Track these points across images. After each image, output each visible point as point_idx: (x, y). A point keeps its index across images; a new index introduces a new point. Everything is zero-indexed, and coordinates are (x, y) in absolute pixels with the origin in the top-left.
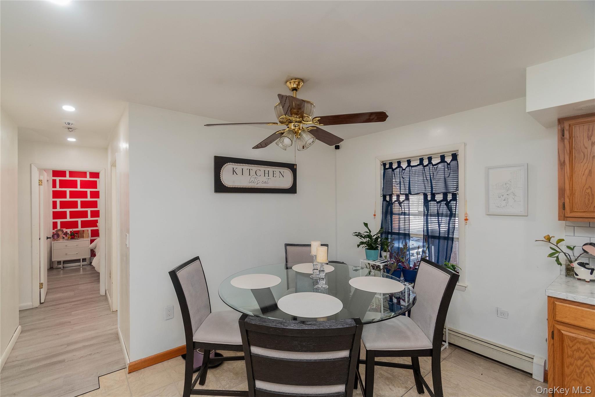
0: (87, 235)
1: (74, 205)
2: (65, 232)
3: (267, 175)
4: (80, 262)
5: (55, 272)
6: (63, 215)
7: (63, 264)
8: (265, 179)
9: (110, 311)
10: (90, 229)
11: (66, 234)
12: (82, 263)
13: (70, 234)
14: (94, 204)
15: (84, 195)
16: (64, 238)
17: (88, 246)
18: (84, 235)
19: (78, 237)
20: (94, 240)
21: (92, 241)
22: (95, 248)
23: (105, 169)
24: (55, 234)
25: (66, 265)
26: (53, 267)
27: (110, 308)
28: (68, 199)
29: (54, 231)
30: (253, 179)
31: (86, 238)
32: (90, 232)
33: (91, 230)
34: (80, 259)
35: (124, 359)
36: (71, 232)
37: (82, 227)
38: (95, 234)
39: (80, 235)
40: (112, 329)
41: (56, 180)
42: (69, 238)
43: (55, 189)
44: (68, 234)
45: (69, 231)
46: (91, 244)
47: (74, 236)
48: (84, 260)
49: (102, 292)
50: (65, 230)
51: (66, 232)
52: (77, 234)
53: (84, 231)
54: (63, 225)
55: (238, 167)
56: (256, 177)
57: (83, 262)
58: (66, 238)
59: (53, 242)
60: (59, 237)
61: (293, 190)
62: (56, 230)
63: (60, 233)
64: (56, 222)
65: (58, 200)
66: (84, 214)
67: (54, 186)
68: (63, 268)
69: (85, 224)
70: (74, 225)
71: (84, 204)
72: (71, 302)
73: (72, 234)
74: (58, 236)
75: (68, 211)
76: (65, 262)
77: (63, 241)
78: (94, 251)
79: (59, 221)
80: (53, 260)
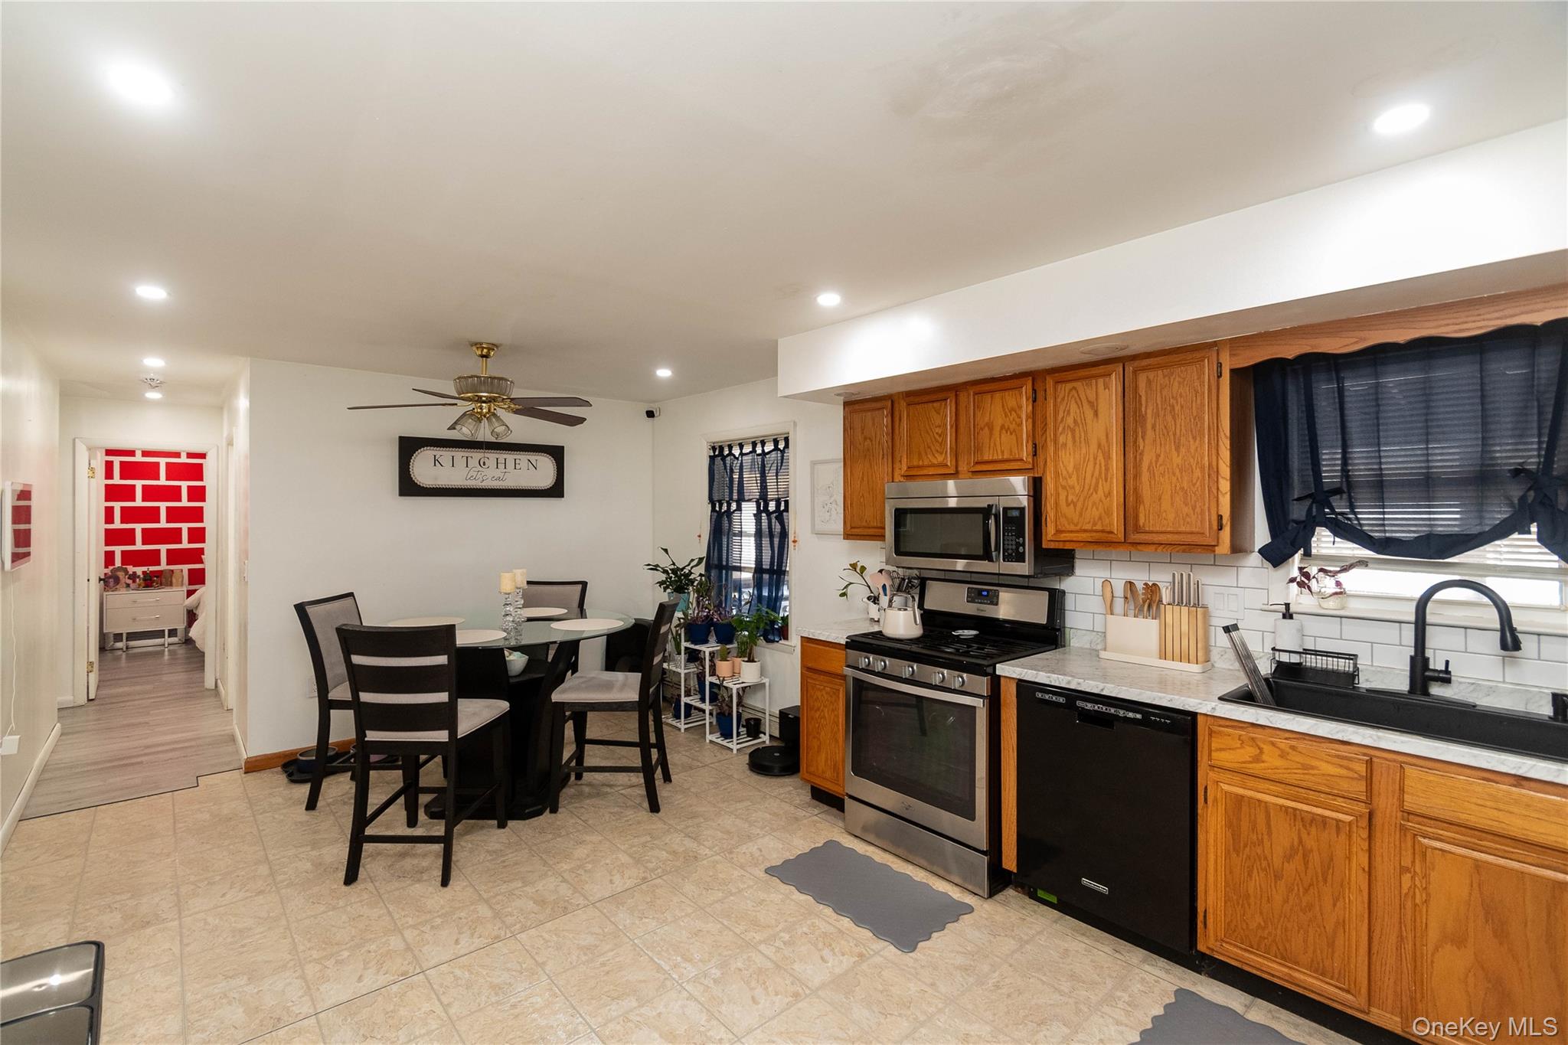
0: (180, 580)
1: (152, 515)
2: (131, 573)
3: (502, 466)
4: (164, 637)
5: (109, 655)
6: (127, 537)
7: (127, 641)
8: (498, 473)
9: (223, 709)
10: (186, 568)
11: (134, 576)
12: (168, 640)
13: (142, 576)
14: (197, 515)
15: (174, 494)
16: (128, 585)
17: (181, 602)
18: (174, 580)
19: (161, 585)
20: (195, 591)
21: (190, 593)
22: (197, 607)
23: (218, 447)
24: (110, 577)
25: (132, 643)
26: (104, 648)
27: (222, 706)
28: (139, 502)
29: (108, 571)
30: (475, 474)
31: (177, 586)
32: (186, 574)
33: (189, 570)
34: (164, 631)
35: (237, 752)
36: (144, 573)
37: (168, 564)
38: (198, 578)
39: (164, 580)
40: (224, 730)
41: (112, 462)
42: (139, 585)
43: (110, 482)
44: (139, 577)
45: (139, 570)
46: (188, 598)
47: (151, 581)
48: (173, 633)
49: (209, 683)
50: (131, 569)
51: (135, 573)
52: (157, 577)
53: (172, 571)
54: (129, 558)
55: (445, 454)
56: (481, 469)
57: (169, 637)
58: (132, 586)
59: (105, 593)
60: (118, 584)
61: (556, 490)
62: (111, 568)
63: (121, 574)
64: (113, 553)
65: (117, 506)
66: (174, 536)
67: (109, 474)
68: (127, 648)
69: (175, 557)
70: (153, 558)
71: (174, 515)
72: (149, 698)
73: (148, 578)
74: (117, 580)
75: (138, 527)
76: (132, 636)
77: (127, 591)
78: (195, 614)
79: (118, 550)
80: (105, 631)
